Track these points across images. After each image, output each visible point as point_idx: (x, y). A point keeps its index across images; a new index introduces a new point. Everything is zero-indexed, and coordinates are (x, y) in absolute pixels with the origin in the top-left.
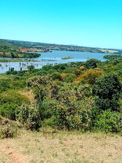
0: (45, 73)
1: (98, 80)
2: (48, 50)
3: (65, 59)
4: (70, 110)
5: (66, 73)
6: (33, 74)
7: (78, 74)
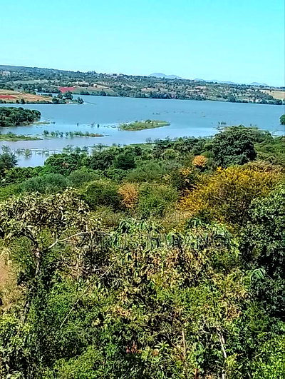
0: (59, 183)
1: (261, 207)
2: (69, 97)
3: (134, 128)
4: (154, 325)
5: (139, 180)
6: (11, 187)
7: (185, 185)
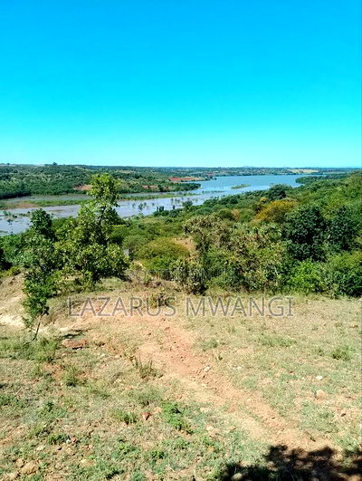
0: (208, 211)
1: (289, 216)
2: (211, 178)
3: (237, 188)
4: (249, 263)
5: (239, 208)
6: (191, 213)
7: (258, 209)
